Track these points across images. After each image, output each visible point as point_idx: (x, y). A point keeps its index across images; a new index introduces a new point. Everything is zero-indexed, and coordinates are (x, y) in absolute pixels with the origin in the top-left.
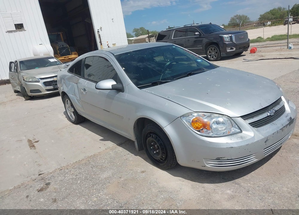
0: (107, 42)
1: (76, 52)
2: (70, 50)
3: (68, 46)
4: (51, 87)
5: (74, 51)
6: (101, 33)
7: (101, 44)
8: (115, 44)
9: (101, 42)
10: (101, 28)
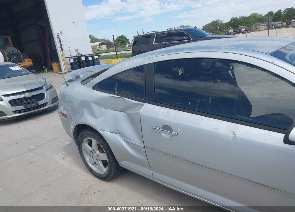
0: (69, 48)
1: (30, 59)
2: (22, 57)
3: (19, 52)
4: (22, 107)
5: (27, 58)
6: (61, 37)
7: (62, 50)
8: (78, 50)
9: (61, 48)
10: (61, 32)
